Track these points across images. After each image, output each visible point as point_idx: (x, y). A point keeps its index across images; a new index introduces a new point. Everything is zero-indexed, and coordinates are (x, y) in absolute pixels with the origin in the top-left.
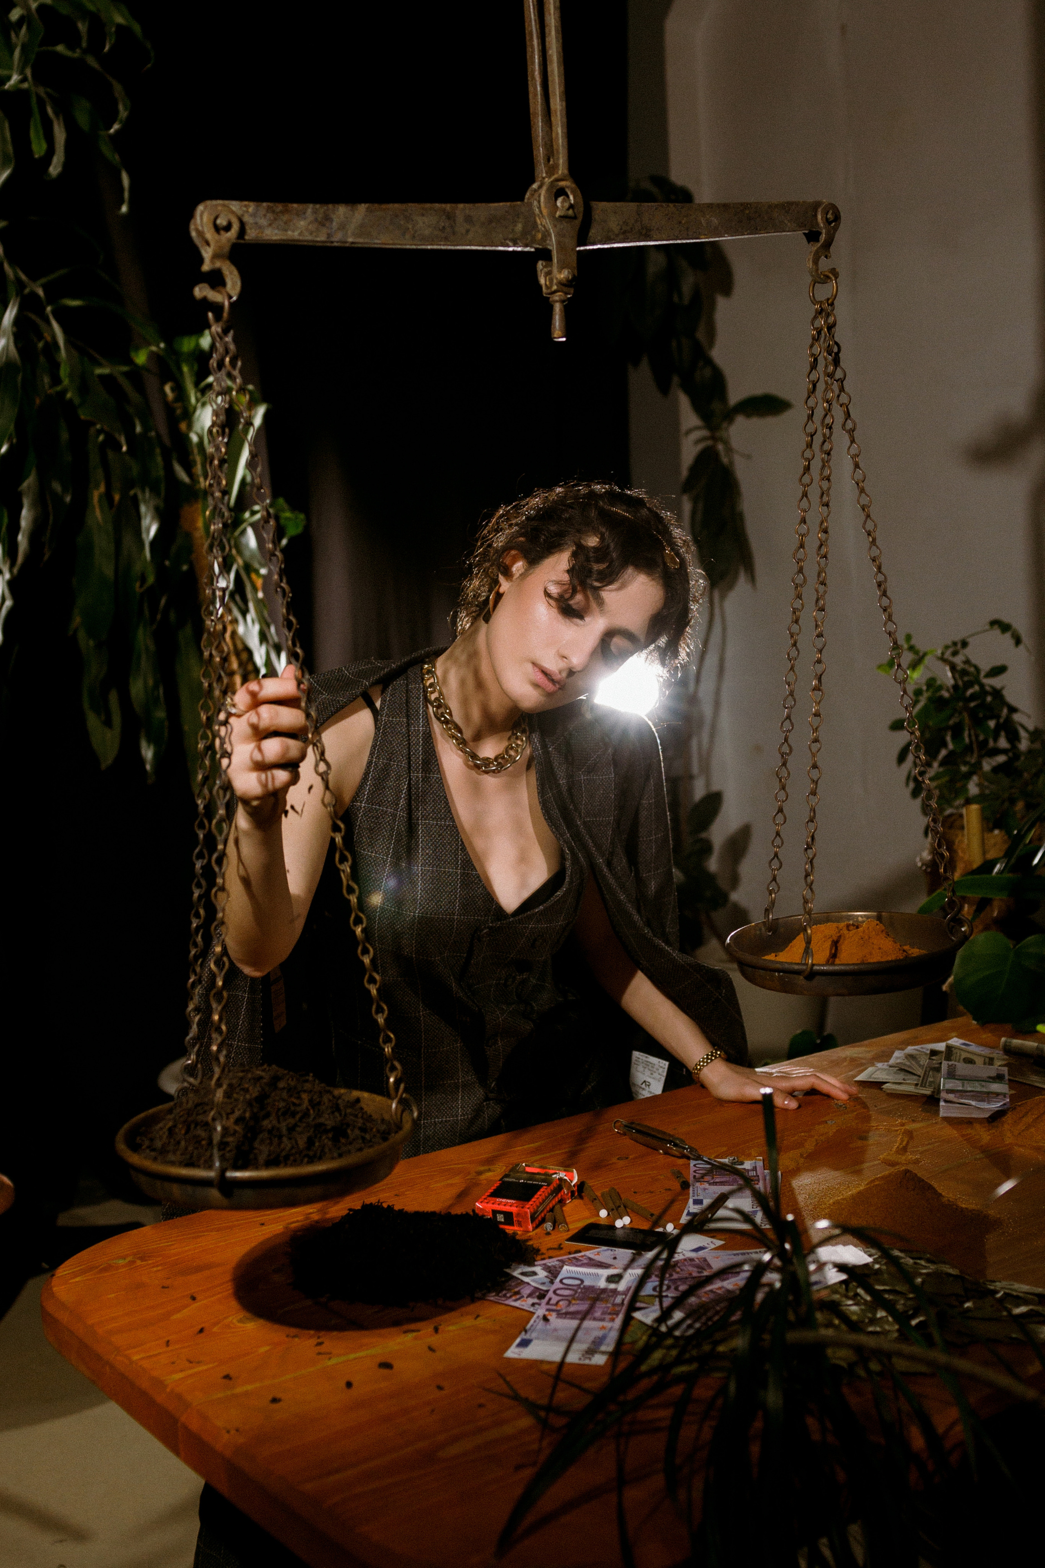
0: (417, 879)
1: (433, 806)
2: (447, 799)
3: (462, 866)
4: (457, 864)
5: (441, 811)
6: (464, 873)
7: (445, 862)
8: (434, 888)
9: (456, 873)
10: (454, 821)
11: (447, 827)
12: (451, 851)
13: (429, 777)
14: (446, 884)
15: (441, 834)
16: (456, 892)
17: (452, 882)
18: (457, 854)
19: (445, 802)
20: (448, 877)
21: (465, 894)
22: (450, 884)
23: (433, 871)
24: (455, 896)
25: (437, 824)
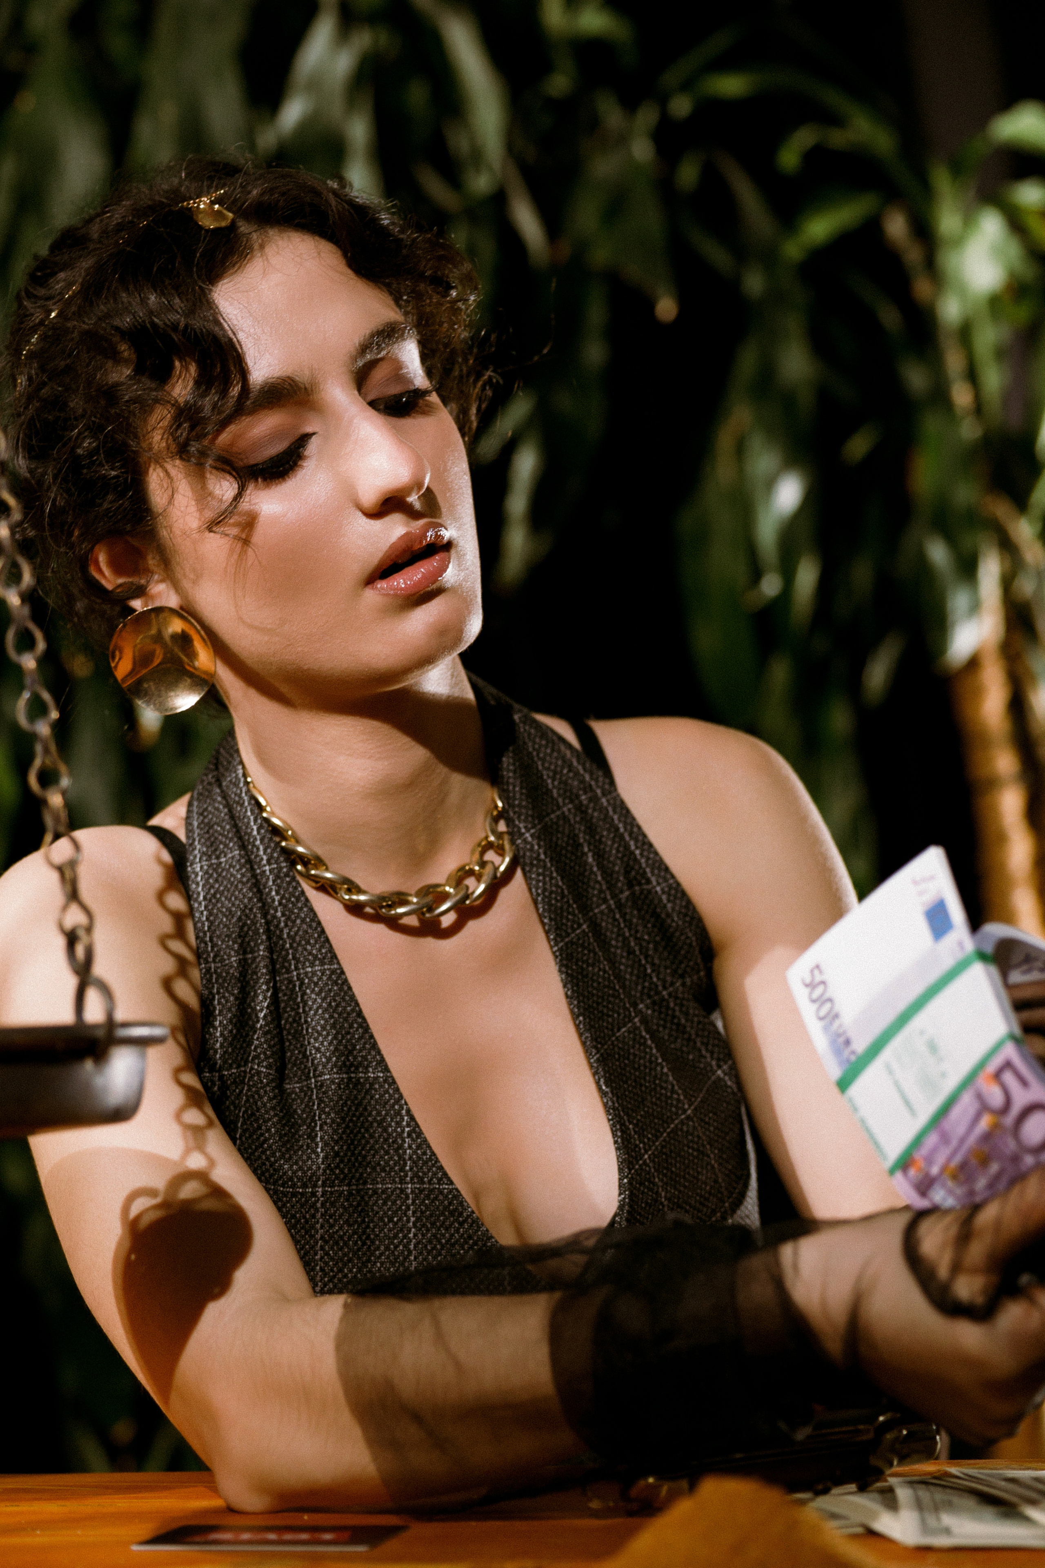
0: (313, 1216)
1: (335, 1038)
2: (364, 1019)
3: (416, 1175)
4: (402, 1169)
5: (354, 1046)
6: (421, 1191)
7: (374, 1169)
8: (355, 1233)
9: (402, 1191)
10: (386, 1069)
11: (372, 1085)
12: (386, 1140)
13: (314, 973)
14: (381, 1219)
16: (405, 1237)
17: (395, 1213)
18: (401, 1147)
19: (360, 1026)
20: (385, 1203)
21: (430, 1242)
22: (391, 1220)
23: (350, 1193)
24: (406, 1246)
25: (348, 1080)
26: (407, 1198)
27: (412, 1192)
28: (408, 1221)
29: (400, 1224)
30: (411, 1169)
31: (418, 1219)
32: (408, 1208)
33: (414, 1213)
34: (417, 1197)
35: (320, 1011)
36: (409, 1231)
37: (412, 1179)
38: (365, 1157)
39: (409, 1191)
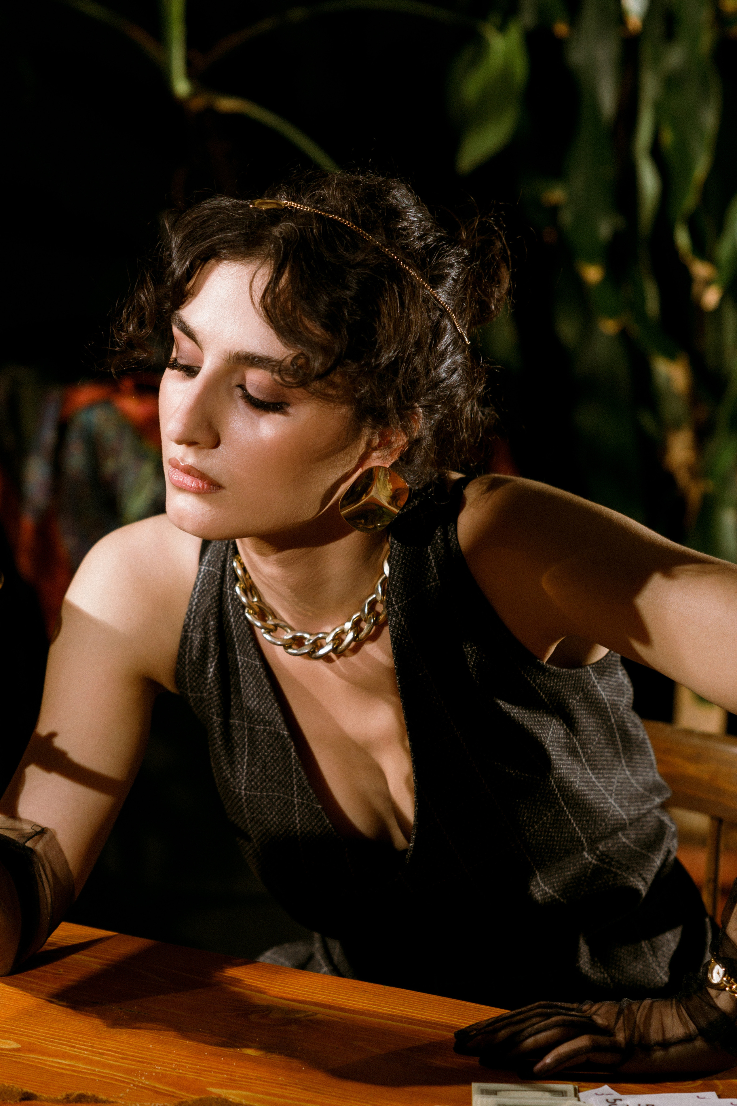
1: (258, 703)
5: (268, 712)
9: (293, 801)
13: (248, 662)
15: (271, 745)
18: (291, 776)
25: (265, 730)
26: (295, 806)
27: (298, 803)
28: (296, 819)
29: (291, 820)
30: (297, 790)
31: (301, 820)
32: (295, 812)
33: (299, 816)
34: (299, 807)
35: (251, 685)
36: (297, 825)
37: (297, 796)
38: (273, 777)
39: (296, 802)
